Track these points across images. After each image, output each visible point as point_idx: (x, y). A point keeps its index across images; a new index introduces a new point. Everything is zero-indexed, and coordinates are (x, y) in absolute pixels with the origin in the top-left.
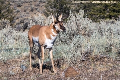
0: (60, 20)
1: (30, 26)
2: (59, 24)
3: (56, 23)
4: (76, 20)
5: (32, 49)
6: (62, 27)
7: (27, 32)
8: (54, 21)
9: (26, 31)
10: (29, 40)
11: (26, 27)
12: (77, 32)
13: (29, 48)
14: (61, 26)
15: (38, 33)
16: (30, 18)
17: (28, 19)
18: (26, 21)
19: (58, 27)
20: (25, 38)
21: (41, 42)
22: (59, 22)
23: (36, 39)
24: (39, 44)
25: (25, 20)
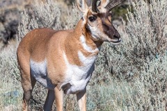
0: (103, 10)
1: (23, 31)
2: (99, 21)
3: (92, 19)
4: (149, 13)
5: (28, 96)
6: (108, 30)
7: (13, 46)
8: (85, 14)
9: (11, 43)
10: (21, 68)
11: (11, 34)
12: (153, 46)
13: (21, 91)
14: (105, 25)
15: (46, 48)
16: (21, 8)
17: (15, 11)
18: (11, 17)
19: (96, 29)
20: (8, 64)
21: (53, 74)
22: (100, 15)
23: (40, 66)
24: (49, 81)
25: (7, 12)
